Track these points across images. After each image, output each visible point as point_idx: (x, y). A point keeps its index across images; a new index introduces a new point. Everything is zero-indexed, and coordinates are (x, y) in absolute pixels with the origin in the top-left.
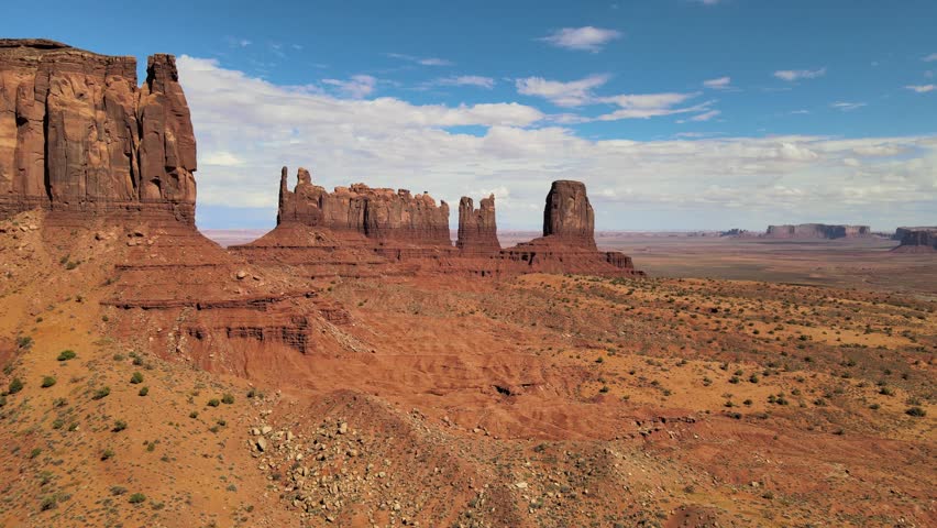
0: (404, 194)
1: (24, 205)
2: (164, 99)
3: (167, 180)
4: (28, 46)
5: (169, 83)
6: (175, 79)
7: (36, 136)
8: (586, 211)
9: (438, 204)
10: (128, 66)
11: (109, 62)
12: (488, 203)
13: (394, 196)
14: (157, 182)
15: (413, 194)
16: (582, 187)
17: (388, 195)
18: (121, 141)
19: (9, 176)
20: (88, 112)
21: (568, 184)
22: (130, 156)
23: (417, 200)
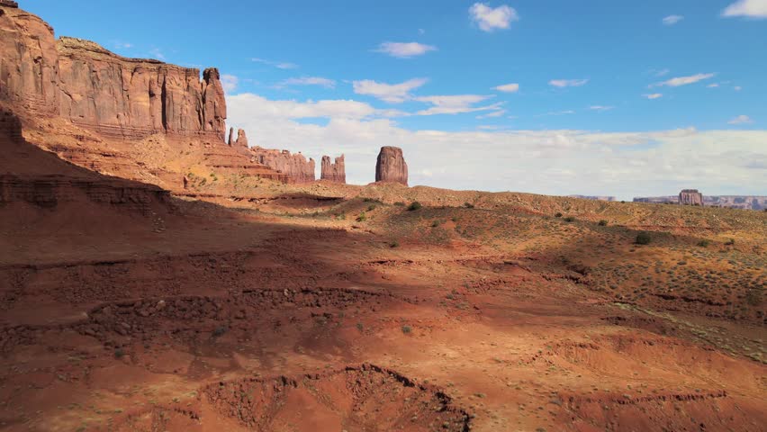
0: (286, 153)
1: (154, 132)
2: (214, 87)
3: (215, 122)
4: (146, 62)
5: (215, 80)
6: (218, 78)
7: (158, 102)
8: (402, 167)
9: (308, 160)
10: (196, 72)
11: (187, 71)
12: (340, 160)
13: (279, 154)
14: (211, 123)
15: (292, 154)
16: (400, 151)
17: (276, 153)
18: (194, 105)
19: (148, 118)
20: (182, 92)
21: (391, 148)
22: (199, 112)
23: (295, 157)
